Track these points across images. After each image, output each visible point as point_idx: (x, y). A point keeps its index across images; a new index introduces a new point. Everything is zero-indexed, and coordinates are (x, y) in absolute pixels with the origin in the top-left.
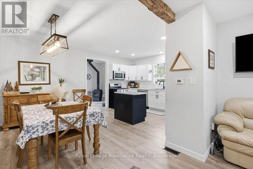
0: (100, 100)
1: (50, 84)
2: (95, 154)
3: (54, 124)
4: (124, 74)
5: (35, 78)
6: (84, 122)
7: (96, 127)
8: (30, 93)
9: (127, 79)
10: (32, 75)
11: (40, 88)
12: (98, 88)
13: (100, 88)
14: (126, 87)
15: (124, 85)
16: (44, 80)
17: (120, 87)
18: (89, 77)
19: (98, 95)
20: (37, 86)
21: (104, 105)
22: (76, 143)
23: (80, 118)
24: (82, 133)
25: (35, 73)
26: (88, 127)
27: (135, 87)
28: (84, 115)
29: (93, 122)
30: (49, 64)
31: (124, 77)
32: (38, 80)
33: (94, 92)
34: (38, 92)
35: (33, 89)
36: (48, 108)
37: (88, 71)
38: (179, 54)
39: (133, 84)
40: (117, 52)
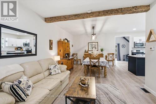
1: (98, 50)
6: (99, 64)
7: (105, 67)
8: (91, 54)
10: (92, 47)
18: (124, 46)
28: (99, 61)
33: (127, 56)
38: (151, 32)
40: (135, 29)
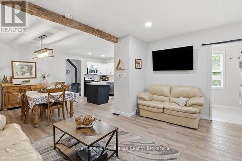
0: (78, 92)
1: (36, 78)
2: (70, 117)
3: (47, 98)
4: (97, 71)
5: (24, 74)
6: (64, 99)
7: (71, 102)
8: (22, 85)
9: (99, 74)
10: (22, 71)
11: (29, 81)
12: (76, 81)
13: (78, 82)
14: (98, 80)
15: (97, 79)
16: (31, 75)
17: (94, 80)
18: (67, 72)
19: (75, 87)
20: (26, 80)
21: (80, 95)
22: (59, 110)
23: (61, 96)
24: (63, 104)
25: (24, 70)
26: (66, 102)
27: (106, 80)
28: (64, 94)
29: (69, 99)
30: (35, 63)
31: (97, 73)
32: (27, 75)
33: (73, 85)
34: (27, 84)
35: (23, 82)
36: (40, 92)
37: (66, 68)
38: (120, 62)
39: (104, 78)
40: (90, 53)
